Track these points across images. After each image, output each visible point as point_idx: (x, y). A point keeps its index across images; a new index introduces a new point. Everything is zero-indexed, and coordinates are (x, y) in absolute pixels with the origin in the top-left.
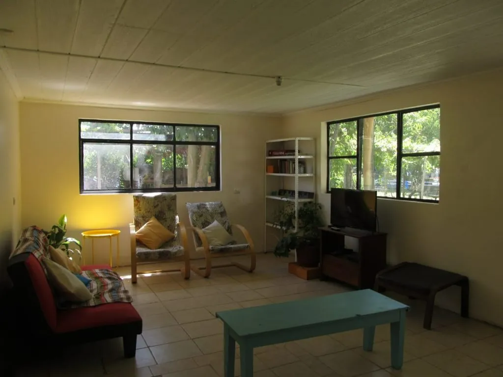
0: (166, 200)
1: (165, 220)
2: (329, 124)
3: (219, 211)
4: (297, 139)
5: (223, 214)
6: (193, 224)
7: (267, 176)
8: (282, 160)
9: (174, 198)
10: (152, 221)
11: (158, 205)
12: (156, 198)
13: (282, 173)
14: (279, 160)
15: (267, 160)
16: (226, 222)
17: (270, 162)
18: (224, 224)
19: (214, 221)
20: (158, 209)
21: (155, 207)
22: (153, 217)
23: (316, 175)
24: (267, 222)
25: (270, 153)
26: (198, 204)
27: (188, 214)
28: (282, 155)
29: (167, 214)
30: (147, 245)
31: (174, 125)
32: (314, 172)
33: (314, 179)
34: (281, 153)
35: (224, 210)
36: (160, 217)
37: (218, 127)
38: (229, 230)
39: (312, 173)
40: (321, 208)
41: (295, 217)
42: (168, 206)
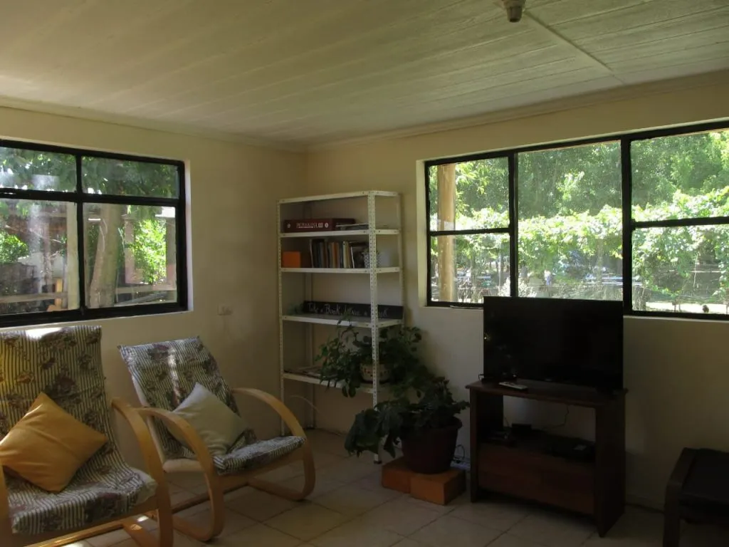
0: (73, 344)
1: (75, 398)
2: (428, 165)
3: (202, 360)
4: (372, 194)
5: (209, 366)
6: (149, 400)
7: (284, 274)
8: (317, 241)
9: (94, 339)
10: (40, 407)
11: (52, 360)
12: (47, 340)
13: (317, 266)
14: (311, 241)
15: (283, 240)
16: (220, 384)
17: (290, 245)
18: (216, 389)
19: (193, 387)
20: (55, 370)
21: (45, 367)
22: (42, 396)
23: (404, 269)
24: (286, 372)
25: (289, 225)
26: (150, 346)
27: (130, 376)
28: (324, 229)
29: (79, 383)
30: (34, 481)
31: (79, 154)
32: (401, 263)
33: (401, 278)
34: (320, 225)
35: (209, 355)
36: (60, 392)
37: (180, 166)
38: (230, 401)
39: (395, 264)
40: (419, 337)
41: (371, 362)
42: (81, 359)
